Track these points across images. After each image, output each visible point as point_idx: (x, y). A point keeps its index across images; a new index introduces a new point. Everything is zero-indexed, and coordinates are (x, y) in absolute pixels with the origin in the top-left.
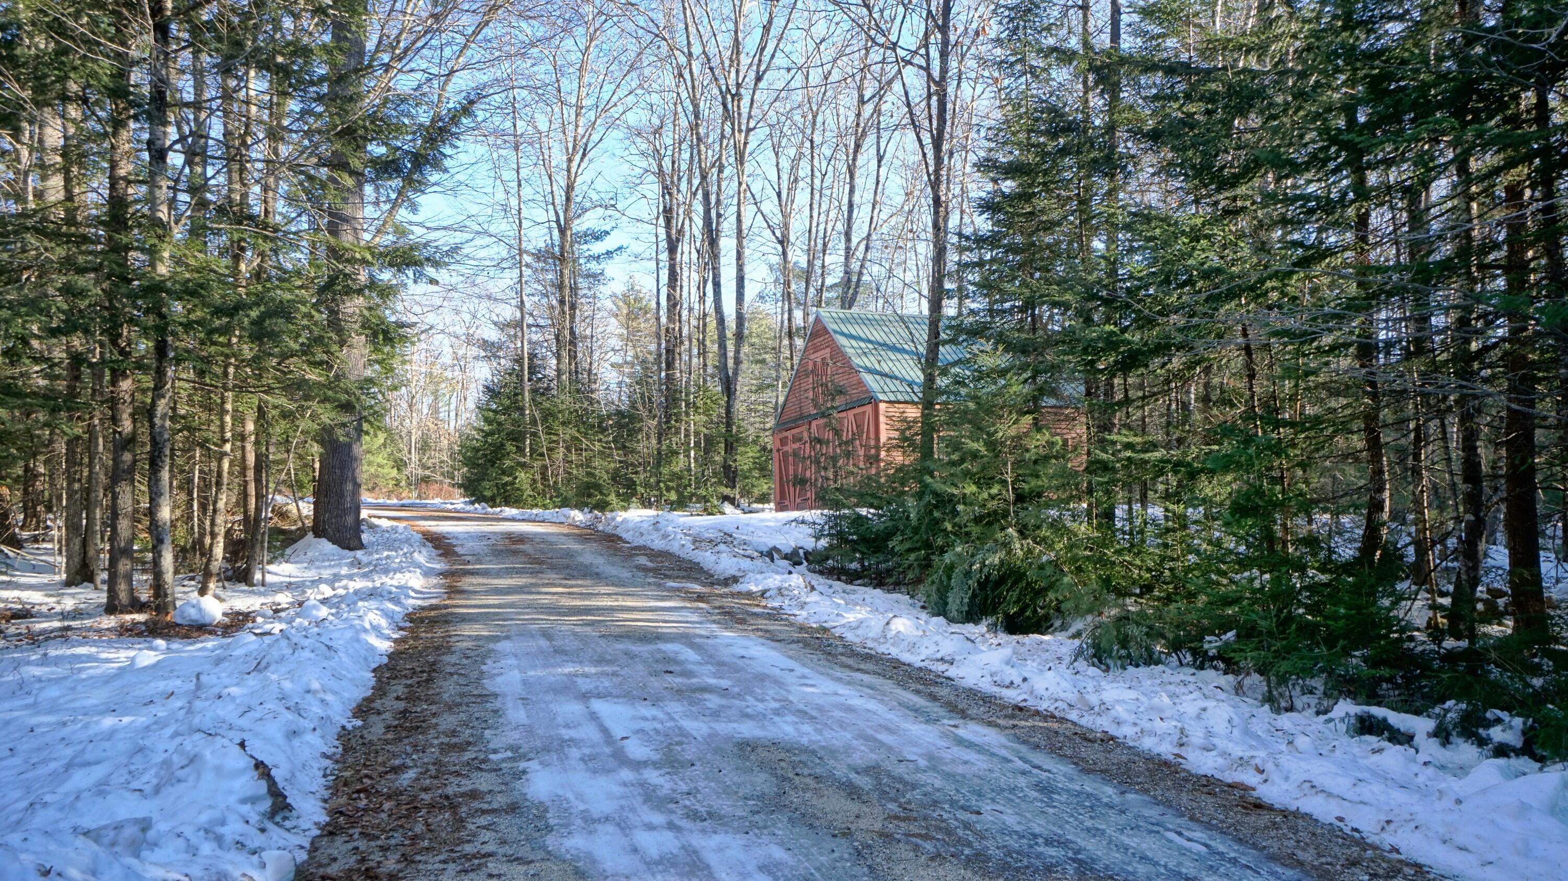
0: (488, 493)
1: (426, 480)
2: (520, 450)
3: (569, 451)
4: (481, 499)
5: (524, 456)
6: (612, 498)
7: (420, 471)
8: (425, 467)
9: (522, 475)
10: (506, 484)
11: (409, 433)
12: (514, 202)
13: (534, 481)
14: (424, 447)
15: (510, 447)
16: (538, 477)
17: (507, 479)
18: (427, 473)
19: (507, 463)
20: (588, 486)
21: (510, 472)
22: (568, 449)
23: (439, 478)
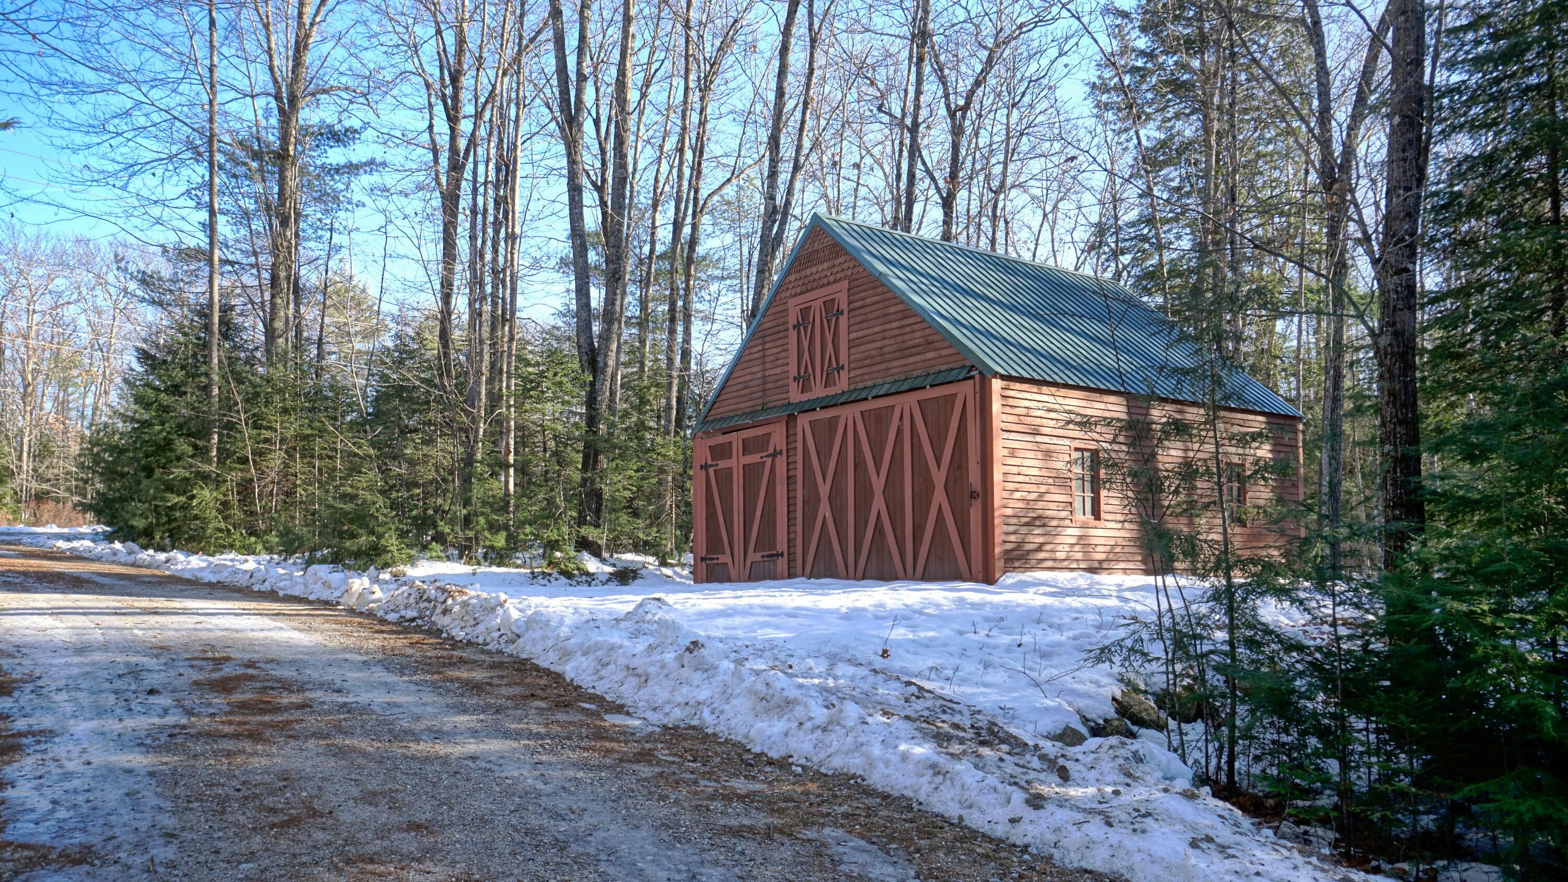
0: (139, 523)
1: (40, 497)
2: (201, 452)
3: (291, 456)
4: (125, 533)
5: (209, 461)
6: (391, 541)
7: (34, 485)
8: (41, 479)
9: (206, 495)
10: (173, 508)
11: (21, 432)
12: (202, 53)
13: (225, 504)
14: (43, 451)
15: (182, 446)
16: (234, 499)
17: (175, 499)
18: (45, 486)
19: (178, 472)
20: (339, 517)
21: (184, 486)
22: (290, 454)
23: (62, 494)
